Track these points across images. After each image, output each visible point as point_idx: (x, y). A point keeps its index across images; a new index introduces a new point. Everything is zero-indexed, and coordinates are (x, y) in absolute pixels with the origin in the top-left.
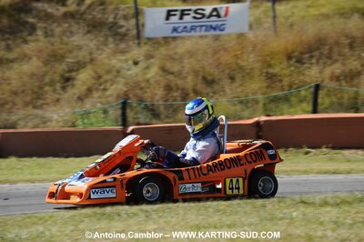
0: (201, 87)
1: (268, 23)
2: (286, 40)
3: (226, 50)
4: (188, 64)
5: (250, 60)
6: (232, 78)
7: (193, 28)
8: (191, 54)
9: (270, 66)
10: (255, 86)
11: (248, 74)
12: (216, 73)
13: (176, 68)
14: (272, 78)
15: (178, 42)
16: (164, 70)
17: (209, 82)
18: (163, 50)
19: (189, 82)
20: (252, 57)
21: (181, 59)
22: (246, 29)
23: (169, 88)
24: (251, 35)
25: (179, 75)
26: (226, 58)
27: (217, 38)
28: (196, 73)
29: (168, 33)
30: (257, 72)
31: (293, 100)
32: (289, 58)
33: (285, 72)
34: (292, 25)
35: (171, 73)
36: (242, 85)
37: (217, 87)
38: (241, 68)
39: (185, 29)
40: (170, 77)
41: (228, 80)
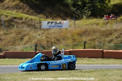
0: (56, 41)
1: (73, 26)
2: (78, 30)
3: (62, 32)
4: (53, 35)
5: (69, 35)
6: (64, 39)
7: (54, 27)
8: (54, 33)
9: (73, 36)
10: (70, 42)
11: (68, 38)
12: (60, 38)
13: (50, 36)
14: (74, 40)
15: (50, 30)
16: (47, 37)
17: (58, 40)
18: (46, 32)
19: (53, 40)
20: (69, 34)
21: (51, 34)
22: (68, 27)
23: (48, 42)
24: (69, 29)
25: (50, 38)
26: (62, 34)
27: (60, 29)
28: (55, 38)
29: (48, 27)
30: (70, 38)
31: (79, 45)
32: (78, 35)
33: (77, 38)
34: (79, 27)
35: (48, 38)
36: (66, 41)
37: (60, 42)
38: (66, 37)
39: (52, 27)
40: (48, 39)
41: (63, 40)
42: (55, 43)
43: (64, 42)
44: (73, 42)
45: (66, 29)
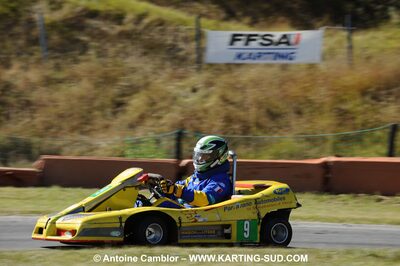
0: (265, 120)
1: (342, 52)
2: (362, 74)
3: (294, 80)
4: (252, 94)
5: (321, 94)
6: (299, 113)
7: (259, 56)
8: (256, 83)
9: (342, 101)
10: (325, 123)
11: (317, 109)
12: (282, 106)
13: (237, 97)
15: (242, 69)
16: (225, 100)
17: (274, 115)
18: (225, 78)
19: (252, 114)
20: (323, 91)
21: (243, 89)
22: (316, 58)
23: (229, 120)
24: (323, 67)
25: (240, 105)
26: (294, 90)
27: (284, 67)
28: (259, 104)
29: (230, 57)
30: (326, 108)
31: (367, 140)
32: (364, 93)
33: (359, 109)
34: (369, 58)
35: (232, 103)
36: (309, 121)
37: (282, 121)
38: (310, 102)
39: (250, 56)
40: (231, 108)
41: (293, 115)
42: (259, 126)
43: (299, 125)
44: (340, 125)
45: (312, 66)
